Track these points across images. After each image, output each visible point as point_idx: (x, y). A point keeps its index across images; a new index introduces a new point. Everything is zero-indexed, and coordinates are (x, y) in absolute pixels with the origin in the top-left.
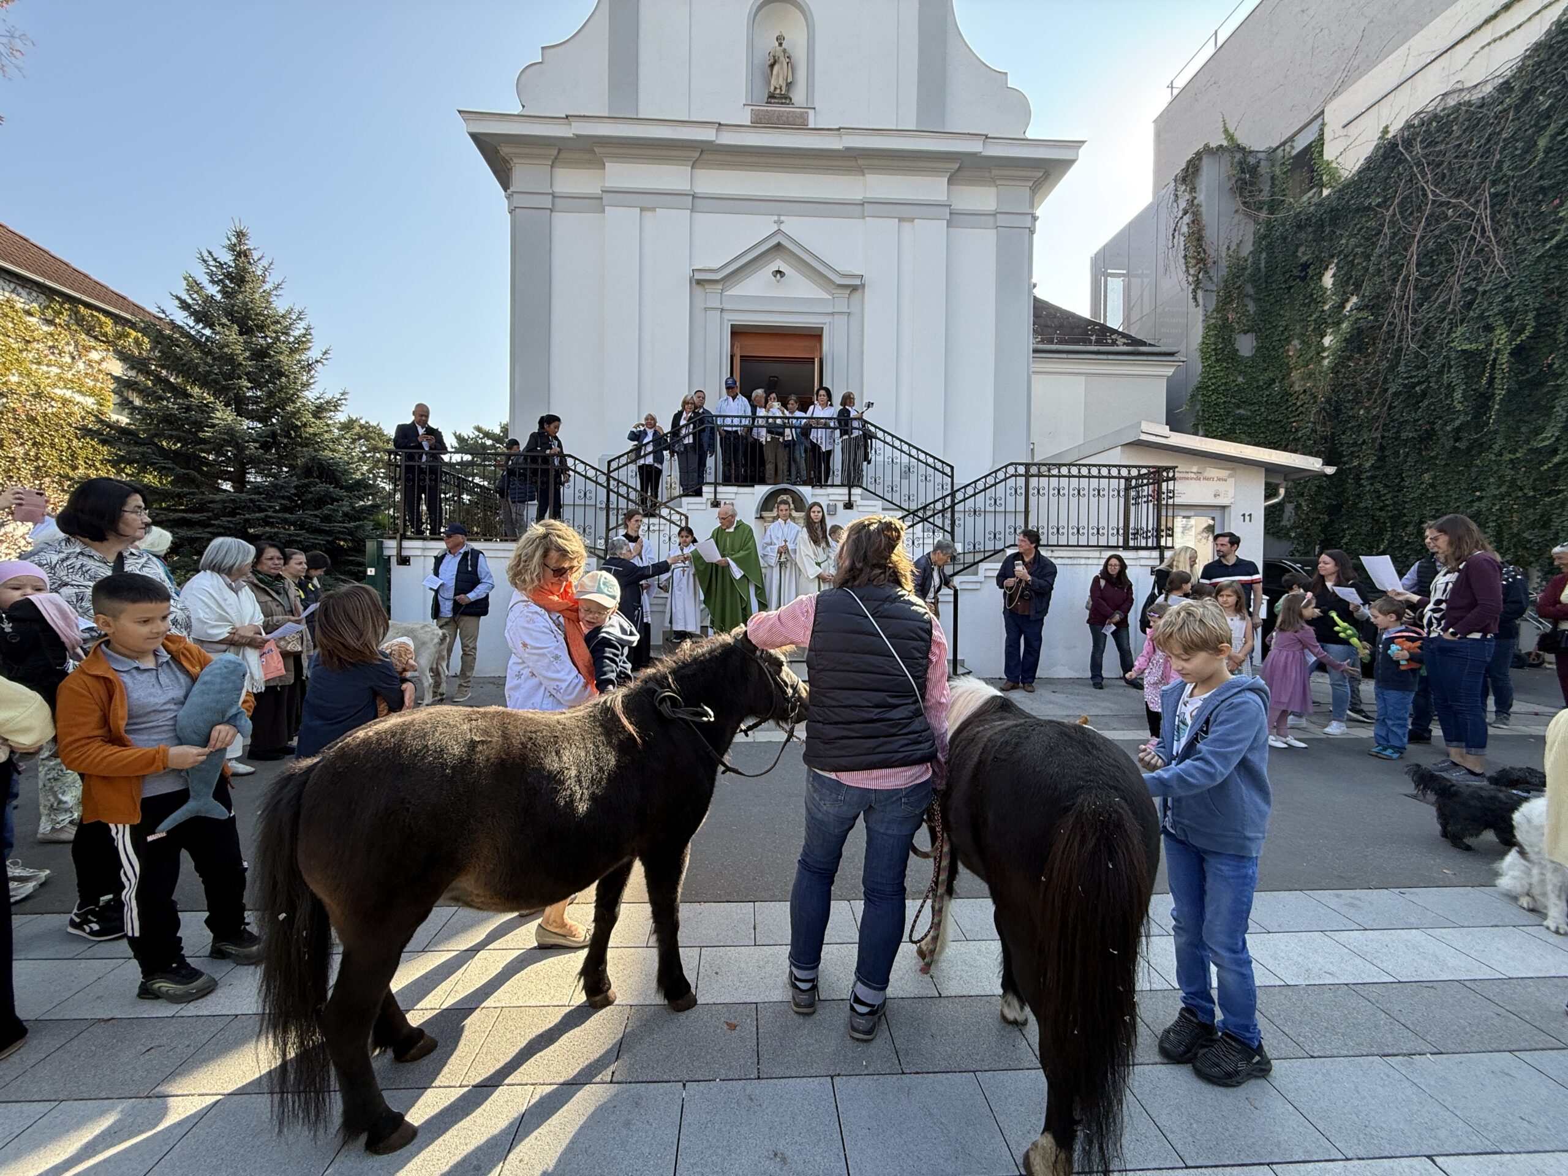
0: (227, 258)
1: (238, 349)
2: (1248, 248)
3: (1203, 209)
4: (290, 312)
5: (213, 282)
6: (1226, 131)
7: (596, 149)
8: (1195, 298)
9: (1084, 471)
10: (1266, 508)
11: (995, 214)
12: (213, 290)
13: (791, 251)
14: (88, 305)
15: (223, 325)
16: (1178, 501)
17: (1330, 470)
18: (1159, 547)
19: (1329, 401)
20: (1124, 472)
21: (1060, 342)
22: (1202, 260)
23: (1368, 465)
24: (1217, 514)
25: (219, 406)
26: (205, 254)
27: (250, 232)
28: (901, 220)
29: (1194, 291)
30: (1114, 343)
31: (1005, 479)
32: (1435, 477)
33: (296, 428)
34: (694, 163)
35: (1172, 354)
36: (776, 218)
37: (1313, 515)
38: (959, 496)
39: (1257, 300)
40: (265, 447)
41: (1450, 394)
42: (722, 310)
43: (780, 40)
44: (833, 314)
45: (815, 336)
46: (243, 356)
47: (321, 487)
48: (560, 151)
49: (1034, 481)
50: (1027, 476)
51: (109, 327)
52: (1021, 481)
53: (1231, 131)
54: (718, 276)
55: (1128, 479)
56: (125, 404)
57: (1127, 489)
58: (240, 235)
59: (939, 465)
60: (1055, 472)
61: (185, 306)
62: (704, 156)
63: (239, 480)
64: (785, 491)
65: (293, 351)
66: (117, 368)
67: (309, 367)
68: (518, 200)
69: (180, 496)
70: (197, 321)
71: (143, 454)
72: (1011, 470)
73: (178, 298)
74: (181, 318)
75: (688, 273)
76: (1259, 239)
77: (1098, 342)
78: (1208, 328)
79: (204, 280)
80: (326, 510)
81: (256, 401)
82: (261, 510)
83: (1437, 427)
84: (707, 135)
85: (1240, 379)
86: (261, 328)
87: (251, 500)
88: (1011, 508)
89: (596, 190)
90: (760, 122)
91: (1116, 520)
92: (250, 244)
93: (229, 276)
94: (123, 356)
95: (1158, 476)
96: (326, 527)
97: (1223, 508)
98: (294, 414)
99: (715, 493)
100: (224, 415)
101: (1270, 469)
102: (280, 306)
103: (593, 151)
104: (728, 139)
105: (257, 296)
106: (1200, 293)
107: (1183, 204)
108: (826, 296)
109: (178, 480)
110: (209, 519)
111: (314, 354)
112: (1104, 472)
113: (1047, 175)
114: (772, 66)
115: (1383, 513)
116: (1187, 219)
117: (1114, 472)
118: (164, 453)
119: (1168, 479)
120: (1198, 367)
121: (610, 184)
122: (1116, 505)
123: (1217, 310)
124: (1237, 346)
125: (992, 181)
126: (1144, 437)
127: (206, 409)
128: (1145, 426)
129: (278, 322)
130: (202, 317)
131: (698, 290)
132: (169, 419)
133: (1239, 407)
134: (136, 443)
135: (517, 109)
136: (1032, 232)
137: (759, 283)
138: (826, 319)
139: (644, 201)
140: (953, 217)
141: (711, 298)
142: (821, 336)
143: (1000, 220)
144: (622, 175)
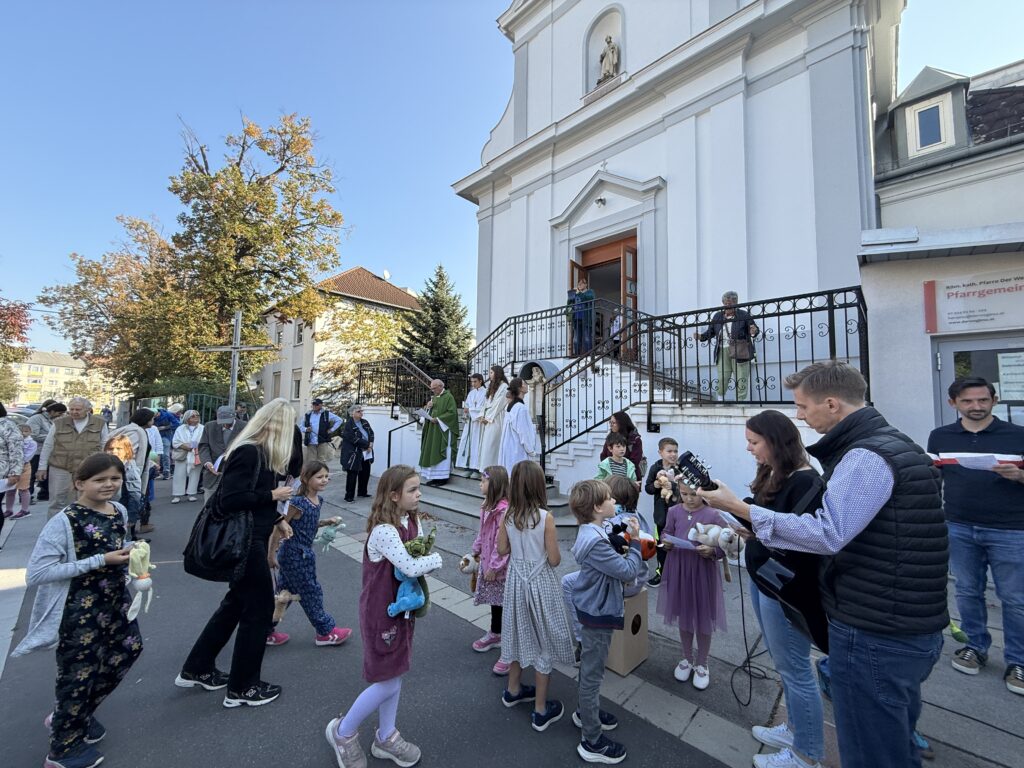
4: (456, 296)
7: (507, 173)
11: (805, 57)
13: (608, 183)
28: (697, 115)
34: (553, 152)
36: (594, 166)
42: (569, 240)
43: (609, 41)
44: (642, 215)
54: (563, 219)
58: (440, 268)
62: (557, 146)
67: (457, 320)
75: (549, 223)
79: (427, 291)
84: (550, 134)
89: (507, 196)
90: (591, 101)
104: (565, 127)
114: (602, 61)
121: (512, 189)
125: (798, 27)
126: (867, 251)
129: (450, 302)
131: (556, 231)
137: (592, 214)
138: (638, 221)
139: (528, 190)
140: (750, 86)
141: (563, 234)
142: (635, 237)
143: (810, 59)
144: (519, 180)
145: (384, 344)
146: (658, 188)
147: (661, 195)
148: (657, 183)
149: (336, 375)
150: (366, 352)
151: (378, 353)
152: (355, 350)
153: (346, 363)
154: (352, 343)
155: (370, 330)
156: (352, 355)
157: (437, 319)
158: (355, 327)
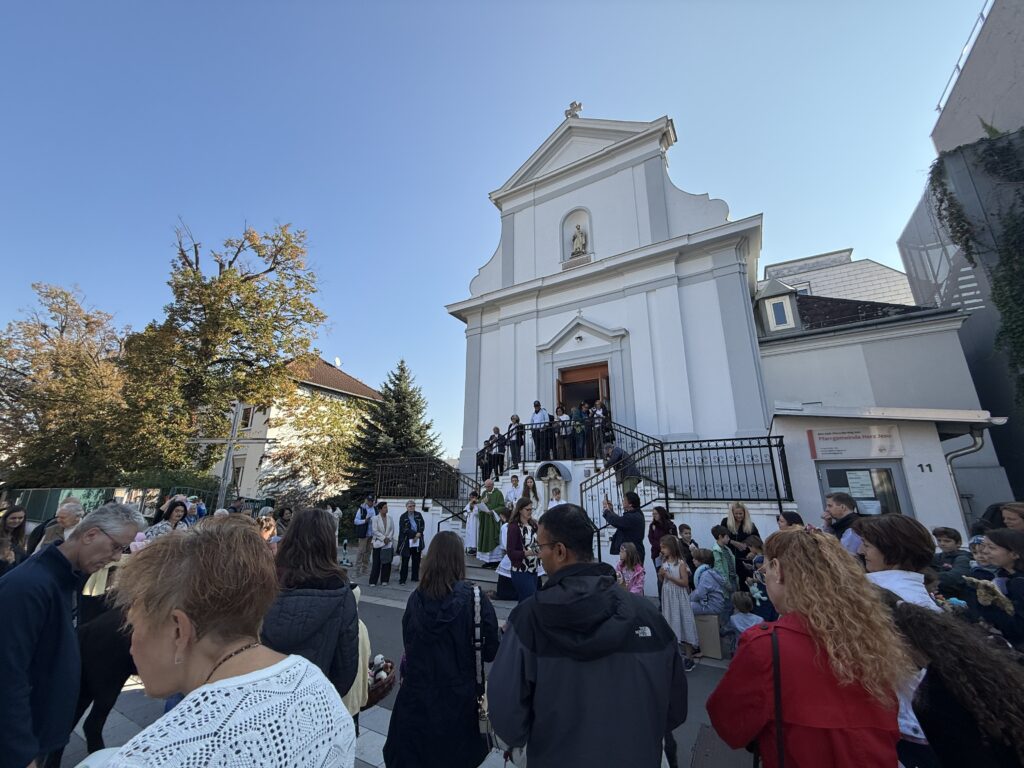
3: (957, 195)
6: (985, 126)
7: (498, 304)
8: (971, 262)
11: (712, 271)
13: (584, 325)
14: (361, 398)
17: (1001, 421)
22: (967, 231)
28: (647, 292)
29: (968, 256)
31: (648, 455)
34: (537, 296)
36: (575, 311)
42: (553, 363)
43: (578, 228)
44: (612, 352)
45: (604, 365)
48: (484, 309)
50: (663, 451)
52: (659, 455)
53: (989, 124)
54: (548, 347)
58: (402, 362)
62: (541, 293)
67: (420, 411)
75: (535, 348)
77: (866, 318)
86: (403, 398)
89: (496, 321)
90: (568, 268)
92: (405, 365)
93: (397, 379)
102: (412, 387)
103: (496, 305)
104: (548, 283)
105: (405, 385)
106: (976, 258)
108: (607, 343)
111: (421, 406)
113: (750, 238)
114: (574, 240)
121: (501, 317)
125: (707, 253)
129: (410, 395)
131: (541, 355)
135: (471, 297)
137: (571, 345)
138: (610, 356)
139: (516, 320)
140: (681, 281)
141: (547, 357)
142: (607, 365)
143: (716, 273)
144: (507, 311)
145: (335, 430)
146: (623, 335)
147: (625, 340)
148: (623, 332)
149: (285, 462)
150: (318, 438)
151: (328, 439)
152: (307, 436)
153: (297, 449)
154: (305, 429)
155: (324, 416)
156: (303, 442)
157: (401, 409)
158: (309, 413)
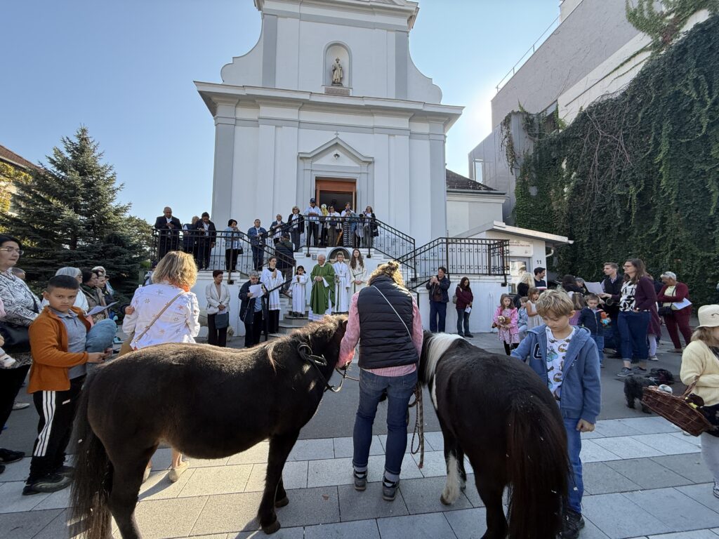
0: (76, 141)
1: (78, 182)
2: (531, 152)
3: (513, 136)
4: (106, 166)
5: (68, 151)
6: (520, 106)
7: (257, 101)
8: (512, 172)
9: (471, 241)
10: (547, 258)
11: (429, 134)
12: (68, 155)
13: (342, 146)
14: (2, 160)
15: (72, 171)
16: (511, 255)
17: (571, 242)
18: (504, 274)
19: (568, 214)
20: (488, 242)
21: (458, 188)
22: (514, 156)
23: (585, 241)
24: (527, 260)
25: (66, 208)
26: (65, 139)
27: (89, 130)
28: (389, 135)
29: (511, 169)
30: (480, 189)
31: (438, 245)
32: (612, 246)
33: (104, 219)
34: (300, 108)
35: (504, 194)
36: (335, 132)
37: (565, 262)
38: (418, 252)
39: (536, 173)
40: (88, 228)
41: (615, 212)
42: (312, 170)
43: (338, 60)
44: (361, 173)
45: (353, 182)
46: (80, 185)
47: (116, 248)
48: (239, 100)
49: (450, 246)
50: (447, 243)
51: (12, 171)
52: (445, 245)
53: (522, 106)
55: (489, 245)
56: (17, 207)
57: (489, 249)
59: (408, 239)
60: (459, 242)
61: (53, 162)
62: (305, 105)
63: (73, 244)
64: (341, 250)
65: (106, 184)
66: (14, 190)
67: (113, 191)
68: (219, 120)
69: (41, 251)
70: (58, 169)
71: (24, 231)
72: (440, 241)
73: (49, 158)
74: (50, 167)
75: (296, 154)
76: (535, 149)
77: (473, 188)
78: (517, 184)
79: (64, 150)
80: (117, 259)
81: (85, 207)
82: (84, 258)
83: (611, 225)
84: (306, 97)
85: (532, 205)
86: (91, 173)
87: (80, 254)
88: (440, 258)
89: (256, 118)
90: (329, 93)
91: (485, 263)
92: (88, 135)
93: (76, 149)
94: (18, 184)
95: (502, 244)
96: (117, 267)
97: (529, 258)
98: (104, 213)
99: (308, 250)
100: (68, 213)
101: (547, 241)
102: (101, 163)
103: (255, 102)
104: (314, 99)
105: (90, 158)
106: (513, 170)
107: (505, 134)
108: (357, 166)
109: (41, 244)
110: (56, 262)
111: (116, 185)
112: (480, 242)
113: (450, 120)
114: (334, 71)
115: (593, 261)
116: (506, 140)
117: (484, 242)
118: (35, 231)
119: (506, 245)
120: (514, 200)
121: (261, 115)
122: (485, 256)
123: (520, 176)
124: (530, 191)
125: (427, 121)
126: (495, 227)
127: (59, 210)
128: (495, 223)
129: (99, 171)
130: (61, 167)
132: (39, 214)
133: (532, 216)
134: (21, 226)
135: (221, 82)
136: (444, 142)
137: (329, 159)
138: (358, 175)
140: (412, 135)
141: (307, 165)
142: (356, 183)
144: (266, 111)
146: (371, 162)
147: (371, 166)
157: (88, 184)
